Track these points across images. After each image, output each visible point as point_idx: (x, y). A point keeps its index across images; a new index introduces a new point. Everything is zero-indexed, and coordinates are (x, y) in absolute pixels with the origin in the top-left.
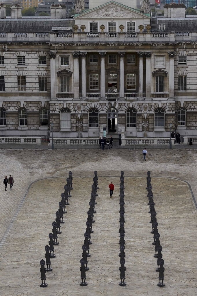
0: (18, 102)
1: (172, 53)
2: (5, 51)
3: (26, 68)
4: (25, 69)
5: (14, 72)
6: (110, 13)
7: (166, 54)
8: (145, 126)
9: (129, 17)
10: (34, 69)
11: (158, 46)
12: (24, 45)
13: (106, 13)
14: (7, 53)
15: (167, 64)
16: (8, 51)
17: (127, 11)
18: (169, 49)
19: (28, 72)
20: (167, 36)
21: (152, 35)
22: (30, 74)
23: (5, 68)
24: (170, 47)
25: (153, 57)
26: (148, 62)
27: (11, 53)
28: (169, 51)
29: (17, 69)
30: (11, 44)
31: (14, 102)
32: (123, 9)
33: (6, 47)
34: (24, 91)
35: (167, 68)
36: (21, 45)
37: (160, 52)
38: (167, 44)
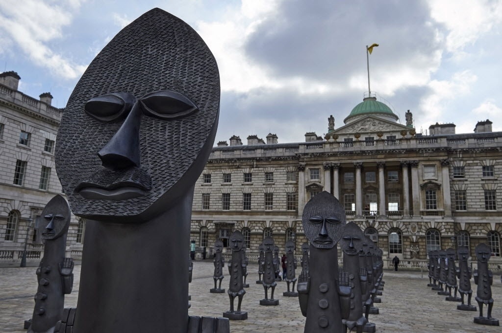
0: (263, 221)
1: (445, 160)
2: (253, 167)
3: (274, 184)
4: (273, 186)
5: (262, 189)
6: (367, 127)
7: (437, 163)
8: (415, 251)
9: (388, 130)
10: (282, 186)
11: (426, 153)
12: (273, 160)
13: (362, 127)
14: (255, 169)
15: (440, 174)
16: (256, 167)
17: (387, 124)
18: (441, 156)
19: (276, 189)
20: (437, 142)
21: (418, 142)
22: (278, 191)
23: (252, 185)
24: (443, 154)
25: (420, 167)
26: (414, 172)
27: (260, 169)
28: (441, 158)
29: (265, 186)
30: (259, 160)
31: (259, 221)
32: (382, 123)
33: (255, 163)
34: (270, 210)
35: (440, 179)
36: (270, 160)
37: (429, 160)
38: (438, 150)
